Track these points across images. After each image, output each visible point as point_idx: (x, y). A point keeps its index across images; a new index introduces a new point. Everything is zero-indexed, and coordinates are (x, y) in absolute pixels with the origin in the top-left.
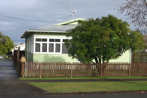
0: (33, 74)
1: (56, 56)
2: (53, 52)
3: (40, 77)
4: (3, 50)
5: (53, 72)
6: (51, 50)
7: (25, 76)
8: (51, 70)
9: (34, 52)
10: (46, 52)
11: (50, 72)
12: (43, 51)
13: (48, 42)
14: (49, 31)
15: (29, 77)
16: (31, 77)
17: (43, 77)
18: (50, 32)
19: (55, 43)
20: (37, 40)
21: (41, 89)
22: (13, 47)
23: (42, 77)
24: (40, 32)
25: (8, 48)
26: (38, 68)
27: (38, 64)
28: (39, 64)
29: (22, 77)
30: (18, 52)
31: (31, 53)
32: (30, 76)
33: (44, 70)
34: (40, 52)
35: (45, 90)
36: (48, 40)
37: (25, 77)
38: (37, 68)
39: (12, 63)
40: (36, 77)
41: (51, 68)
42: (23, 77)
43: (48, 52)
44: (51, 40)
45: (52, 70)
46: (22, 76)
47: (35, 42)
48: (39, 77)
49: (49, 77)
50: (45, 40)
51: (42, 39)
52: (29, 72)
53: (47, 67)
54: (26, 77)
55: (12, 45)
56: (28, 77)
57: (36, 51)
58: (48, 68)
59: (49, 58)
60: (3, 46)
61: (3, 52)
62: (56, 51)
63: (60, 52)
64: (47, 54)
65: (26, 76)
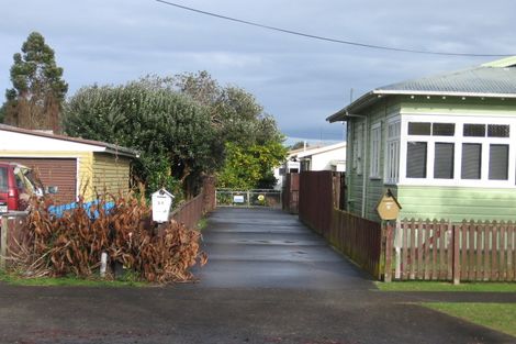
0: (428, 269)
1: (490, 195)
2: (479, 177)
3: (457, 282)
4: (241, 170)
5: (509, 263)
6: (472, 171)
7: (393, 275)
8: (498, 253)
9: (403, 180)
10: (452, 177)
11: (494, 260)
12: (436, 176)
13: (458, 139)
14: (464, 90)
15: (409, 280)
16: (417, 280)
17: (469, 282)
18: (467, 97)
19: (486, 142)
20: (416, 128)
21: (488, 331)
22: (281, 158)
23: (461, 282)
24: (426, 96)
25: (261, 163)
26: (447, 243)
27: (446, 228)
28: (450, 226)
29: (382, 280)
30: (334, 178)
31: (385, 181)
32: (413, 277)
33: (471, 254)
34: (424, 176)
35: (505, 335)
36: (459, 130)
37: (394, 280)
38: (442, 243)
39: (294, 222)
40: (437, 281)
41: (502, 246)
42: (388, 279)
43: (457, 181)
44: (471, 130)
45: (502, 254)
46: (383, 277)
47: (405, 138)
48: (452, 281)
49: (490, 281)
50: (448, 129)
51: (434, 124)
52: (409, 262)
53: (483, 242)
54: (397, 281)
55: (279, 149)
56: (404, 281)
57: (409, 175)
58: (486, 245)
59: (462, 201)
60: (243, 153)
61: (241, 176)
62: (492, 176)
63: (507, 178)
64: (456, 188)
65: (398, 276)
